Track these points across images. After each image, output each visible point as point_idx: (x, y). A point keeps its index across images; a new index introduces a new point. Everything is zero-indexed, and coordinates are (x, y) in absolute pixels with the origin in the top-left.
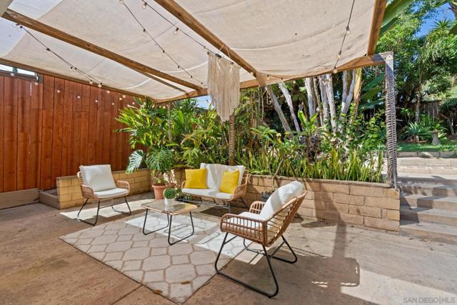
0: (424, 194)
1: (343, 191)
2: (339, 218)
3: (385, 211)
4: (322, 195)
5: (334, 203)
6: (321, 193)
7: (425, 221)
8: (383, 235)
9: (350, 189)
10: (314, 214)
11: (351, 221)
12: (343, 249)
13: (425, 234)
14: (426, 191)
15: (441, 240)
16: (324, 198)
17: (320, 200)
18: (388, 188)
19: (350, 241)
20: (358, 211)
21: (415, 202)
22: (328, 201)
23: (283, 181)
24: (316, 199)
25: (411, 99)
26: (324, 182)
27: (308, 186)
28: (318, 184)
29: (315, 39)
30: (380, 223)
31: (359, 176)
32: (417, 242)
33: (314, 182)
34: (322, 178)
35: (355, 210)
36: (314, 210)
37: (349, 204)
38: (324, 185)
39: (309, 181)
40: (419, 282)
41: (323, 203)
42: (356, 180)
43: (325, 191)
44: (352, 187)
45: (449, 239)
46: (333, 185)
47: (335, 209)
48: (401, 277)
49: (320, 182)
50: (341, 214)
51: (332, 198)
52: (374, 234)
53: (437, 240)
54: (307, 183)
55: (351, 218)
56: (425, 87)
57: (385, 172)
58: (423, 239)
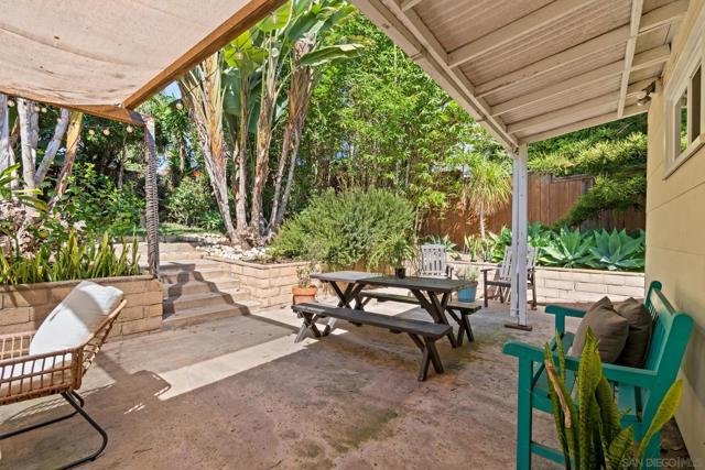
0: (170, 282)
3: (147, 308)
7: (179, 310)
8: (147, 337)
12: (118, 368)
13: (184, 322)
14: (172, 279)
15: (196, 322)
18: (149, 280)
19: (119, 358)
25: (109, 163)
26: (56, 287)
28: (44, 292)
29: (81, 59)
30: (142, 325)
31: (113, 270)
32: (179, 332)
33: (35, 289)
34: (47, 280)
38: (54, 291)
39: (20, 290)
40: (208, 358)
42: (107, 275)
48: (194, 361)
49: (47, 288)
52: (137, 340)
53: (194, 324)
56: (130, 153)
57: (143, 262)
58: (183, 327)
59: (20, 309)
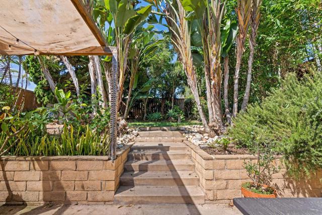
0: (147, 159)
1: (70, 167)
2: (66, 196)
3: (104, 183)
4: (50, 174)
5: (62, 182)
6: (50, 172)
7: (137, 185)
8: (102, 207)
9: (76, 165)
10: (41, 197)
11: (76, 198)
13: (130, 200)
15: (141, 202)
16: (51, 178)
17: (48, 180)
18: (107, 160)
20: (83, 187)
21: (138, 168)
22: (56, 180)
23: (9, 162)
24: (45, 180)
26: (53, 160)
27: (37, 166)
28: (47, 163)
33: (43, 160)
35: (80, 185)
36: (41, 193)
37: (75, 181)
38: (53, 163)
39: (38, 160)
41: (51, 183)
42: (86, 155)
43: (54, 170)
44: (79, 163)
45: (146, 200)
46: (62, 162)
47: (62, 188)
49: (49, 161)
50: (68, 192)
51: (60, 176)
54: (35, 162)
55: (77, 195)
59: (36, 172)
